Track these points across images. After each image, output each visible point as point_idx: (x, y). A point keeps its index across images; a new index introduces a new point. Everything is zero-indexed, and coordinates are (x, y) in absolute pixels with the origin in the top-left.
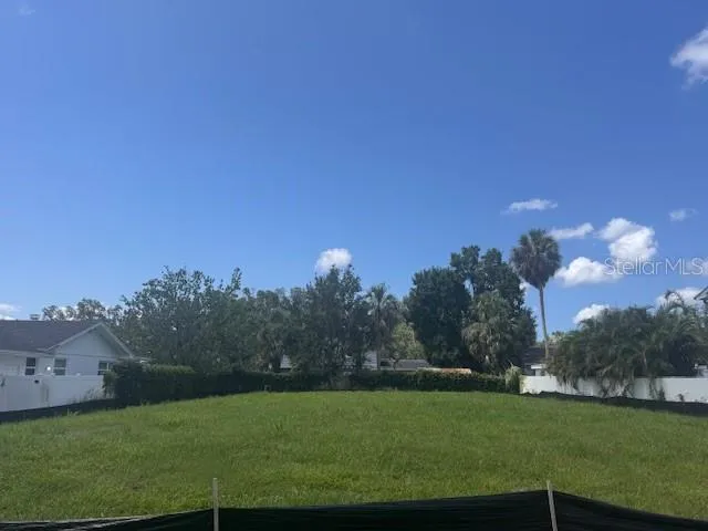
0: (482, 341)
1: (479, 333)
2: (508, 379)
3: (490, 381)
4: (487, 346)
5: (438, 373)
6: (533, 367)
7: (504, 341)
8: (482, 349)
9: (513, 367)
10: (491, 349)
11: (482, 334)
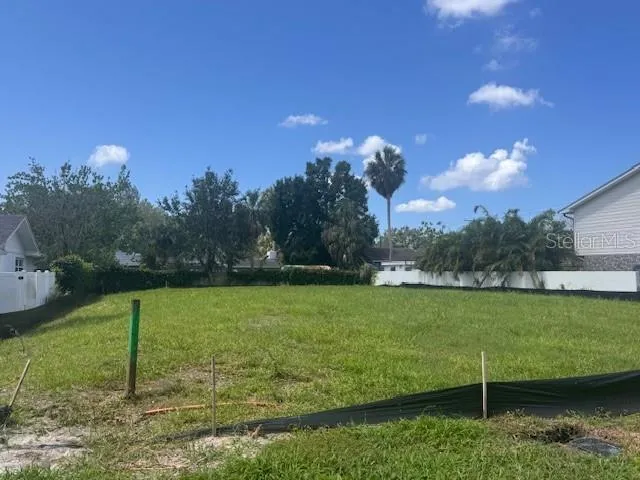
0: (340, 242)
1: (338, 236)
2: (362, 273)
3: (348, 276)
4: (345, 247)
5: (306, 270)
6: (383, 264)
7: (358, 243)
8: (342, 249)
9: (366, 264)
10: (348, 250)
11: (341, 236)
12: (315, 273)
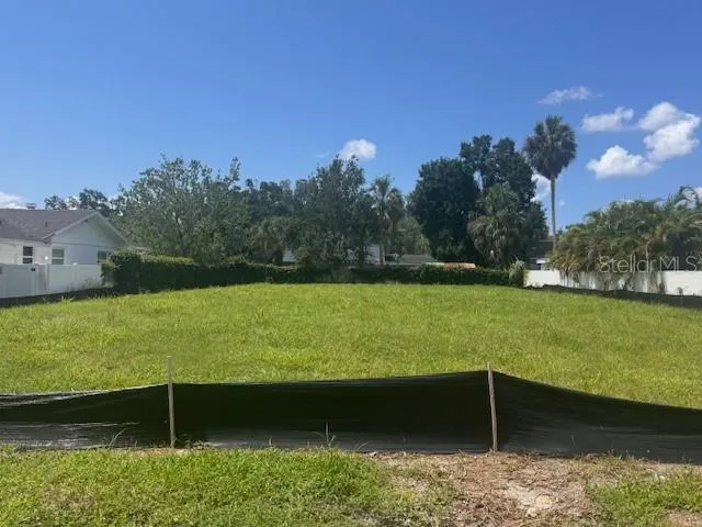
0: (488, 234)
1: (485, 227)
2: (512, 273)
3: (494, 275)
4: (493, 240)
5: (442, 268)
6: (539, 262)
7: (510, 235)
8: (489, 243)
9: (518, 262)
10: (497, 243)
11: (488, 228)
12: (451, 272)
